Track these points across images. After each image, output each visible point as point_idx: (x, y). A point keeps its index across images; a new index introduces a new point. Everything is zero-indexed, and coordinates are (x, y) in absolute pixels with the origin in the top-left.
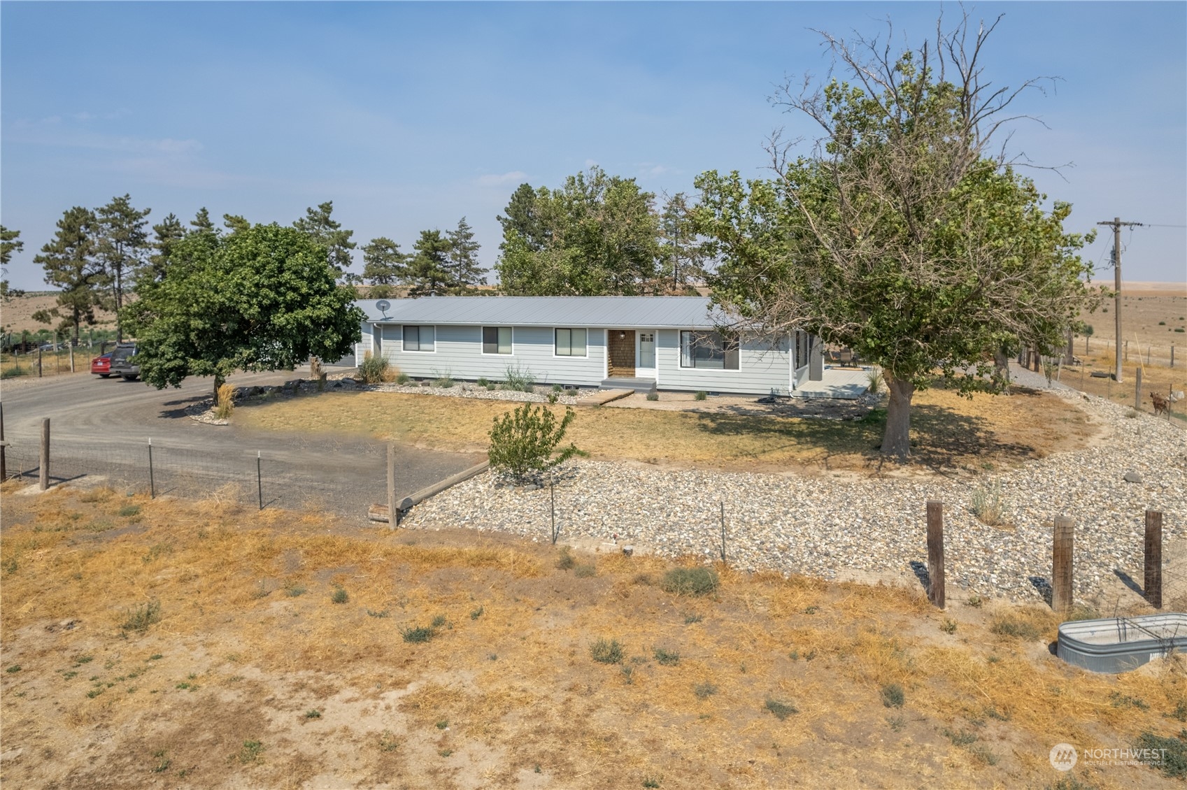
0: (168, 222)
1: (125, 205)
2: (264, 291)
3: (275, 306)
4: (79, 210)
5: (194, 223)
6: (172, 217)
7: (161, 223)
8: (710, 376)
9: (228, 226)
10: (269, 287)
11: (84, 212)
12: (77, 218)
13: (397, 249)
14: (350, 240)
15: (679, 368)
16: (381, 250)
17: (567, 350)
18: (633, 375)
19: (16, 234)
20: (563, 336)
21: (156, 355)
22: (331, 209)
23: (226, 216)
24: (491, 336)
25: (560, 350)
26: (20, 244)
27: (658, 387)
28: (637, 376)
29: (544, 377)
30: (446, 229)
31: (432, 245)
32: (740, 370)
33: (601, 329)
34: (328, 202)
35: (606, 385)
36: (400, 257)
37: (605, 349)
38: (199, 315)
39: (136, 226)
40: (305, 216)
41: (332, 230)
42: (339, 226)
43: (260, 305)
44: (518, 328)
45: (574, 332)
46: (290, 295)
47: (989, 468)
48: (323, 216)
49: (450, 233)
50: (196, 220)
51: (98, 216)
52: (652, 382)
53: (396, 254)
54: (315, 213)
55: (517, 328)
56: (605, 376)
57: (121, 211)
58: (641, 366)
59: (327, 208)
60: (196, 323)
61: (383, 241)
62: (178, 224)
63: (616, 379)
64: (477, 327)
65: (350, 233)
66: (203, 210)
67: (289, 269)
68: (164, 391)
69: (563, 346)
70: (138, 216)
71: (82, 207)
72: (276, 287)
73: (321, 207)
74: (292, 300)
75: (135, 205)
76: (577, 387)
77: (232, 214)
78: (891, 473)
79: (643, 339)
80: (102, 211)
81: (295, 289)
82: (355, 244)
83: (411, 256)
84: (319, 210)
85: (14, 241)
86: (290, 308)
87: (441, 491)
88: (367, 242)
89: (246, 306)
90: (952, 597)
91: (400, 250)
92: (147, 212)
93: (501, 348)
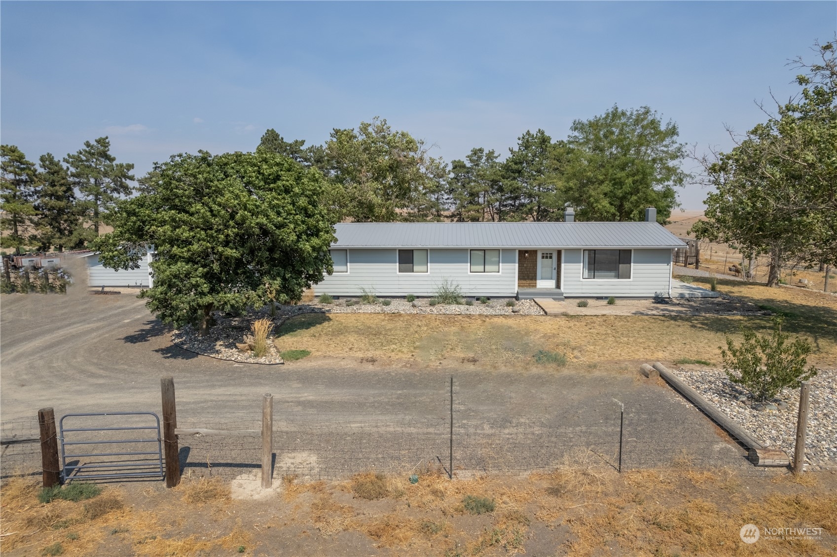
8: (606, 284)
15: (582, 279)
17: (481, 268)
18: (535, 286)
20: (478, 256)
22: (108, 143)
25: (474, 268)
27: (564, 295)
28: (538, 286)
32: (632, 279)
33: (514, 250)
34: (104, 137)
37: (517, 265)
44: (434, 250)
45: (489, 253)
55: (432, 250)
56: (516, 289)
58: (542, 279)
59: (104, 142)
63: (524, 290)
64: (394, 250)
69: (478, 264)
76: (489, 298)
79: (543, 257)
84: (95, 144)
93: (416, 268)
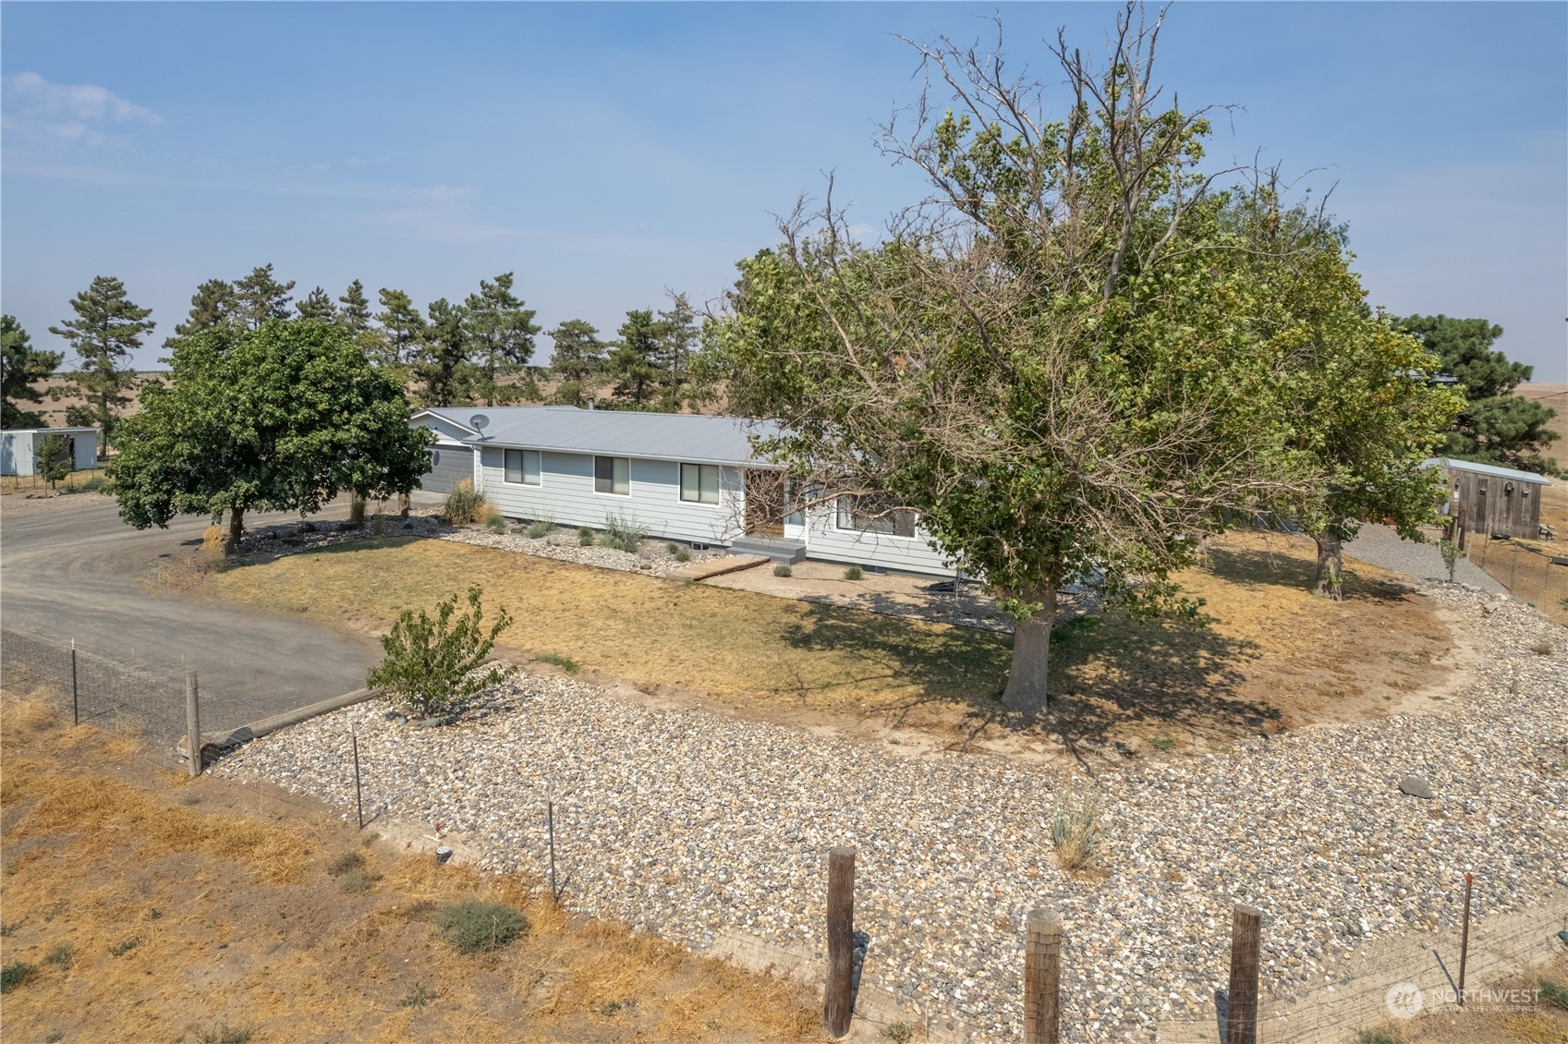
0: (314, 297)
1: (267, 277)
2: (268, 408)
3: (280, 428)
4: (216, 283)
5: (343, 300)
6: (319, 291)
7: (305, 299)
8: (874, 544)
9: (384, 304)
10: (274, 401)
11: (221, 285)
12: (213, 293)
13: (595, 335)
14: (533, 322)
15: (835, 529)
16: (573, 336)
17: (694, 494)
18: (781, 534)
19: (146, 313)
20: (691, 475)
21: (132, 486)
22: (510, 282)
23: (383, 291)
24: (605, 469)
25: (687, 494)
26: (152, 325)
27: (809, 555)
28: (786, 536)
29: (662, 529)
30: (660, 308)
31: (642, 332)
32: (915, 538)
33: (737, 469)
34: (507, 272)
35: (739, 547)
36: (597, 345)
37: (742, 495)
38: (185, 436)
39: (278, 303)
40: (478, 293)
41: (512, 310)
42: (522, 304)
43: (257, 426)
44: (637, 461)
45: (704, 471)
46: (304, 413)
47: (1163, 747)
48: (500, 292)
49: (664, 315)
50: (346, 295)
51: (236, 289)
52: (799, 546)
53: (592, 341)
54: (491, 288)
55: (634, 460)
56: (741, 535)
57: (262, 284)
58: (790, 522)
59: (506, 281)
60: (183, 447)
61: (575, 324)
62: (325, 300)
63: (754, 539)
64: (589, 456)
65: (532, 314)
66: (356, 283)
67: (306, 378)
68: (147, 531)
69: (690, 488)
70: (279, 291)
71: (219, 280)
72: (285, 403)
73: (498, 279)
74: (305, 419)
75: (278, 278)
76: (705, 547)
77: (391, 289)
78: (989, 745)
80: (240, 284)
81: (312, 405)
82: (539, 329)
83: (612, 344)
84: (497, 284)
85: (145, 321)
86: (304, 428)
87: (311, 717)
88: (555, 326)
89: (237, 427)
90: (869, 1015)
91: (597, 337)
92: (290, 286)
93: (618, 487)
